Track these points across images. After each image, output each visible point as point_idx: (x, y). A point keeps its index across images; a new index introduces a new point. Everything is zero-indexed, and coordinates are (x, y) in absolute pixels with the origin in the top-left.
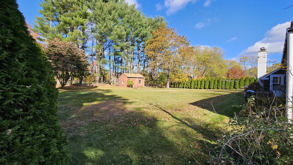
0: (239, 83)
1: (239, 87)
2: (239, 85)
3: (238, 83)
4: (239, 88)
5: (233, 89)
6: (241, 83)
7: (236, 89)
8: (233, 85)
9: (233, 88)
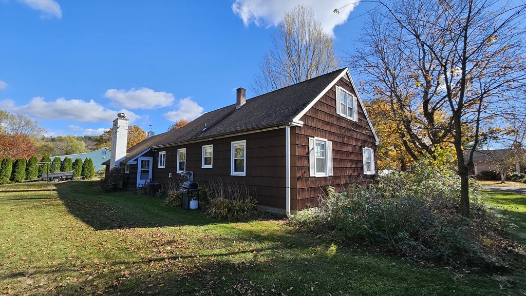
0: (27, 170)
1: (25, 177)
2: (27, 174)
3: (24, 169)
4: (26, 179)
5: (8, 183)
6: (31, 169)
7: (17, 181)
8: (9, 174)
9: (9, 181)
